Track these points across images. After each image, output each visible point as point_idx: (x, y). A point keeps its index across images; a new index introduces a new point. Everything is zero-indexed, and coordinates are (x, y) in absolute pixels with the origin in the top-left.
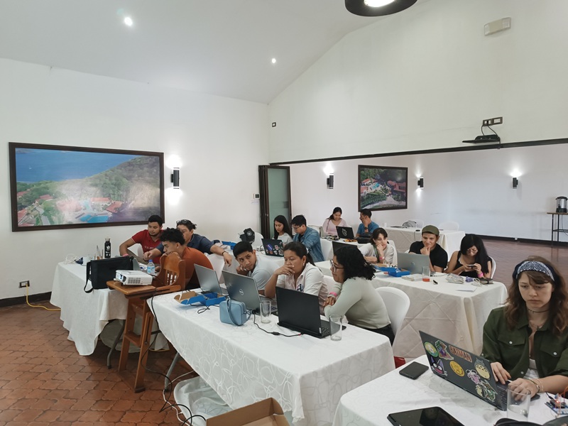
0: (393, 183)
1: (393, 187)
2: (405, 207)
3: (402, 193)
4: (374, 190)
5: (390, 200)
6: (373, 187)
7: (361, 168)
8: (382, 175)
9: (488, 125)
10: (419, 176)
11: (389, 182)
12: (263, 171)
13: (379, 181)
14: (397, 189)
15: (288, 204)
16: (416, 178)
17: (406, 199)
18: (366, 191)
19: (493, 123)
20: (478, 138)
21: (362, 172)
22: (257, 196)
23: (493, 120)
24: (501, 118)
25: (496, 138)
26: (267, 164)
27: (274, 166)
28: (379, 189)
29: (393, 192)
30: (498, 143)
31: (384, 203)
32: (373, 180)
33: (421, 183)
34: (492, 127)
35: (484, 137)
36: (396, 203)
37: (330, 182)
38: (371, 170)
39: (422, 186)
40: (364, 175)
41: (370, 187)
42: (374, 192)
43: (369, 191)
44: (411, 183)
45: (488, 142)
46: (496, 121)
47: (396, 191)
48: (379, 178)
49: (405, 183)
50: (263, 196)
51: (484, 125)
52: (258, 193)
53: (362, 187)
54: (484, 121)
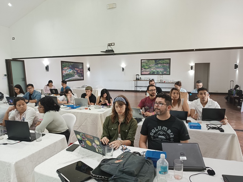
0: (77, 69)
1: (77, 71)
2: (83, 80)
3: (81, 73)
4: (69, 72)
5: (76, 77)
6: (68, 71)
7: (62, 62)
8: (72, 66)
9: (110, 46)
10: (88, 66)
11: (76, 69)
12: (8, 62)
14: (79, 72)
15: (24, 79)
16: (87, 67)
17: (83, 76)
18: (65, 73)
19: (111, 45)
20: (107, 50)
21: (63, 64)
22: (5, 75)
23: (111, 44)
24: (114, 43)
25: (112, 51)
26: (11, 58)
27: (14, 60)
28: (71, 72)
29: (78, 73)
30: (113, 53)
31: (74, 78)
32: (68, 68)
33: (89, 69)
34: (111, 46)
35: (108, 50)
36: (79, 78)
37: (47, 68)
38: (67, 63)
39: (89, 71)
40: (64, 66)
41: (67, 71)
42: (69, 73)
43: (67, 73)
44: (85, 70)
45: (110, 53)
46: (113, 44)
47: (79, 73)
48: (71, 67)
49: (82, 69)
50: (9, 75)
51: (108, 46)
52: (6, 73)
53: (63, 71)
54: (108, 44)
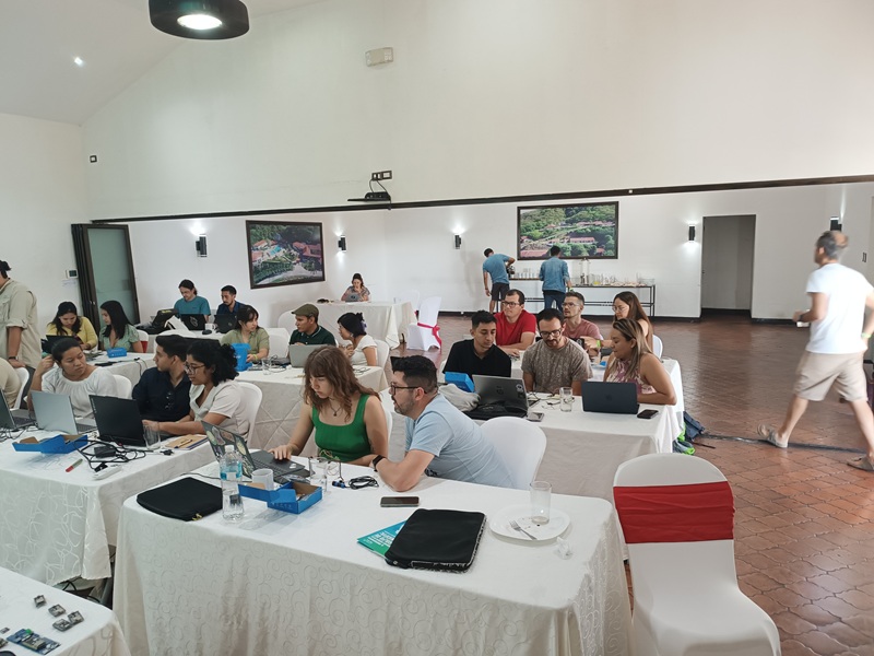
0: (302, 246)
1: (301, 251)
2: (322, 279)
3: (316, 259)
4: (272, 257)
5: (299, 270)
6: (269, 252)
8: (283, 234)
9: (377, 179)
10: (339, 234)
11: (296, 244)
12: (79, 233)
13: (281, 244)
14: (308, 253)
15: (130, 284)
16: (336, 237)
17: (322, 268)
18: (259, 258)
19: (382, 178)
21: (253, 231)
22: (72, 273)
23: (382, 173)
24: (390, 172)
25: (385, 196)
27: (99, 224)
28: (280, 254)
29: (303, 258)
30: (389, 202)
31: (290, 274)
32: (271, 242)
33: (342, 244)
34: (382, 182)
35: (373, 194)
36: (308, 274)
37: (201, 246)
38: (266, 227)
39: (344, 249)
40: (256, 235)
41: (266, 251)
42: (274, 259)
43: (266, 258)
44: (329, 246)
45: (378, 200)
46: (386, 175)
47: (306, 257)
48: (280, 238)
49: (319, 245)
50: (84, 273)
51: (373, 179)
52: (74, 268)
53: (254, 253)
54: (373, 174)
